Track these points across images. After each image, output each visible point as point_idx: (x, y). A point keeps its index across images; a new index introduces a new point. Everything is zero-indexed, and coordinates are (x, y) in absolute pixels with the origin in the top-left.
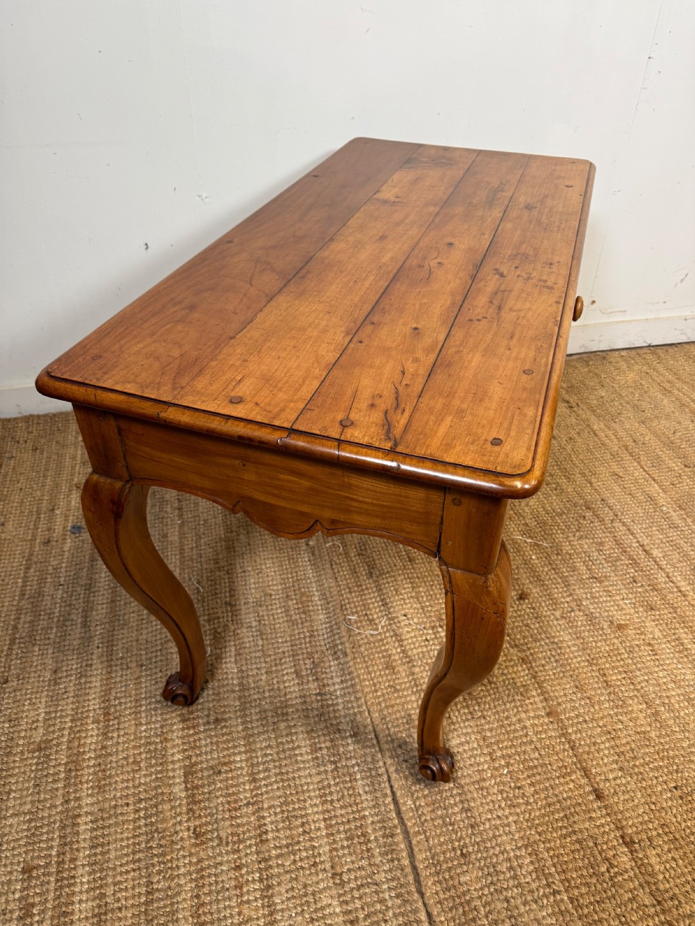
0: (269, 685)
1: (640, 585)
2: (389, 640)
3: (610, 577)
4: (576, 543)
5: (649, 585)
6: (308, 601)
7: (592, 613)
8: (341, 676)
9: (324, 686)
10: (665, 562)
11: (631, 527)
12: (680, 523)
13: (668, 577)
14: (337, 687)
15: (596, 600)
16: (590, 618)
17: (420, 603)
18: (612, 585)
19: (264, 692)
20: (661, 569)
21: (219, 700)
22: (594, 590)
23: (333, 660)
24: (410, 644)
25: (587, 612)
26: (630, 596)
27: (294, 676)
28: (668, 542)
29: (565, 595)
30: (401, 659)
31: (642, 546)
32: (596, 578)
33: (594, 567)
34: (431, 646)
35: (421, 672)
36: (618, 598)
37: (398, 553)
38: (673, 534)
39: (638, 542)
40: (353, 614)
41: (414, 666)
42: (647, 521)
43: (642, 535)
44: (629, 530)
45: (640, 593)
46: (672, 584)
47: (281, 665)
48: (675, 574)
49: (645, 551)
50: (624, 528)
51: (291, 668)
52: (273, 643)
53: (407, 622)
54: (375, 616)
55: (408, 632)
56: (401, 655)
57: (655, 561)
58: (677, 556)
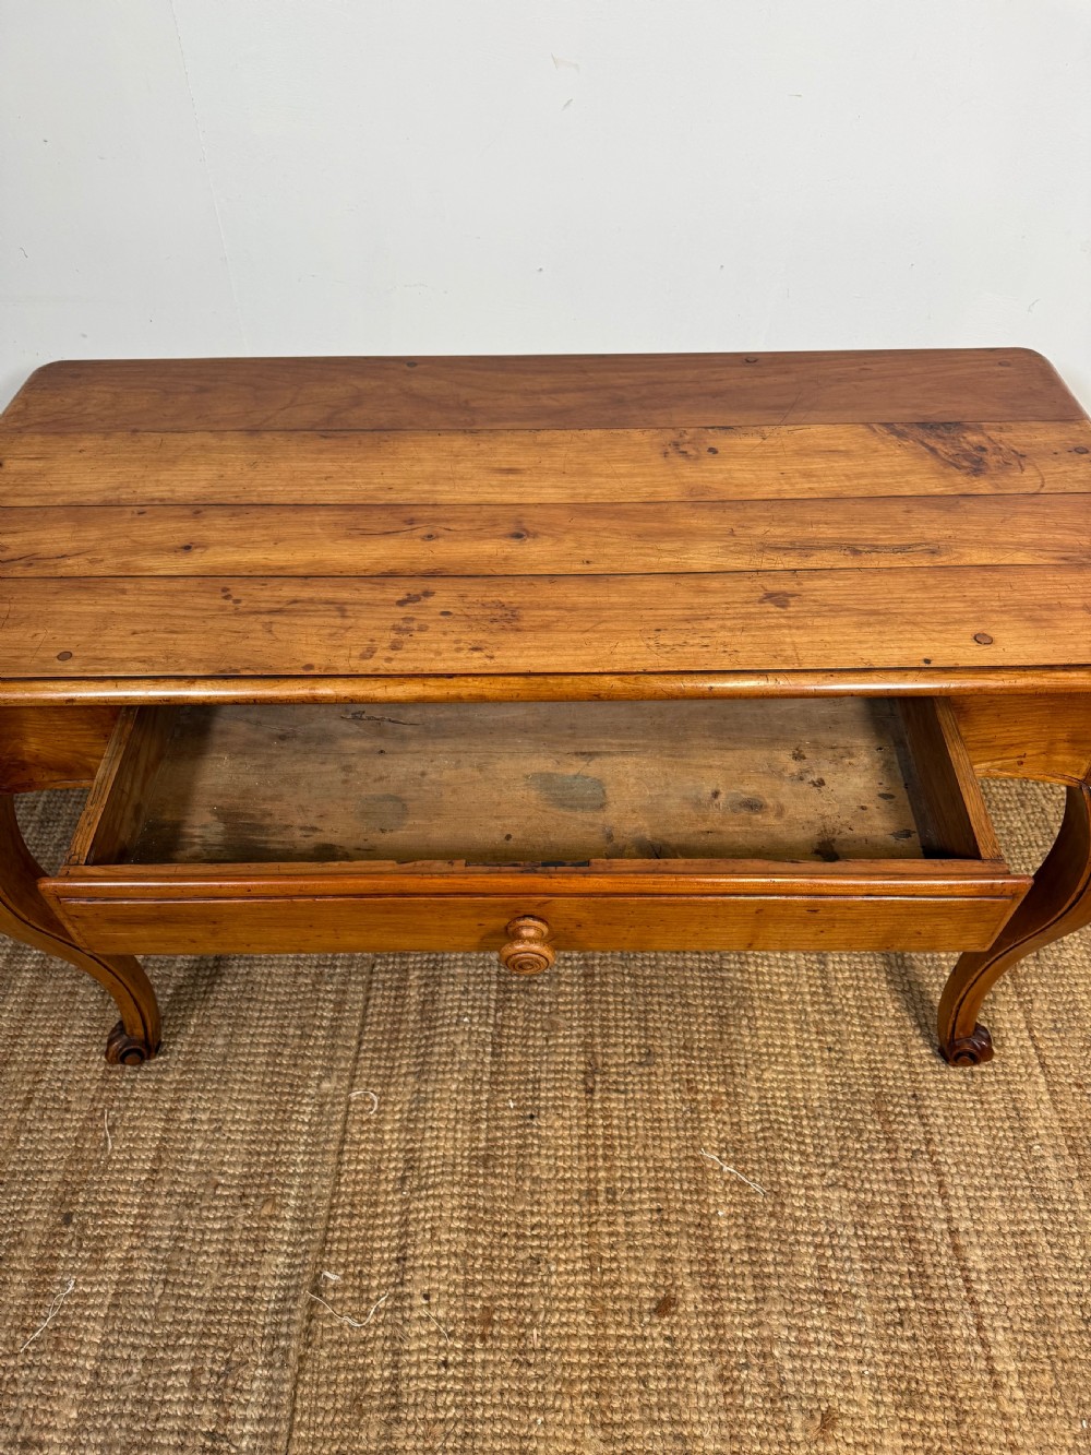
0: (139, 1389)
1: (909, 1333)
2: (379, 1344)
3: (855, 1297)
4: (818, 1194)
5: (928, 1340)
6: (271, 1217)
7: (783, 1382)
8: (263, 1407)
9: (227, 1420)
10: (986, 1287)
11: (948, 1179)
12: (1058, 1190)
13: (980, 1328)
14: (248, 1427)
15: (805, 1351)
16: (777, 1397)
17: (466, 1273)
18: (850, 1320)
19: (124, 1402)
20: (973, 1302)
21: (48, 1399)
22: (809, 1324)
23: (265, 1365)
24: (410, 1365)
25: (774, 1378)
26: (879, 1357)
27: (185, 1381)
28: (1013, 1234)
29: (747, 1321)
30: (383, 1395)
31: (953, 1233)
32: (825, 1293)
33: (832, 1264)
34: (448, 1380)
35: (408, 1437)
36: (851, 1355)
37: (472, 1140)
38: (1031, 1214)
39: (949, 1220)
40: (338, 1265)
41: (398, 1421)
42: (988, 1172)
43: (963, 1204)
44: (941, 1185)
45: (903, 1354)
46: (978, 1349)
47: (174, 1348)
48: (997, 1324)
49: (956, 1248)
50: (934, 1179)
51: (188, 1361)
52: (180, 1296)
53: (424, 1313)
54: (374, 1283)
55: (419, 1337)
56: (387, 1387)
57: (967, 1280)
58: (1020, 1276)
